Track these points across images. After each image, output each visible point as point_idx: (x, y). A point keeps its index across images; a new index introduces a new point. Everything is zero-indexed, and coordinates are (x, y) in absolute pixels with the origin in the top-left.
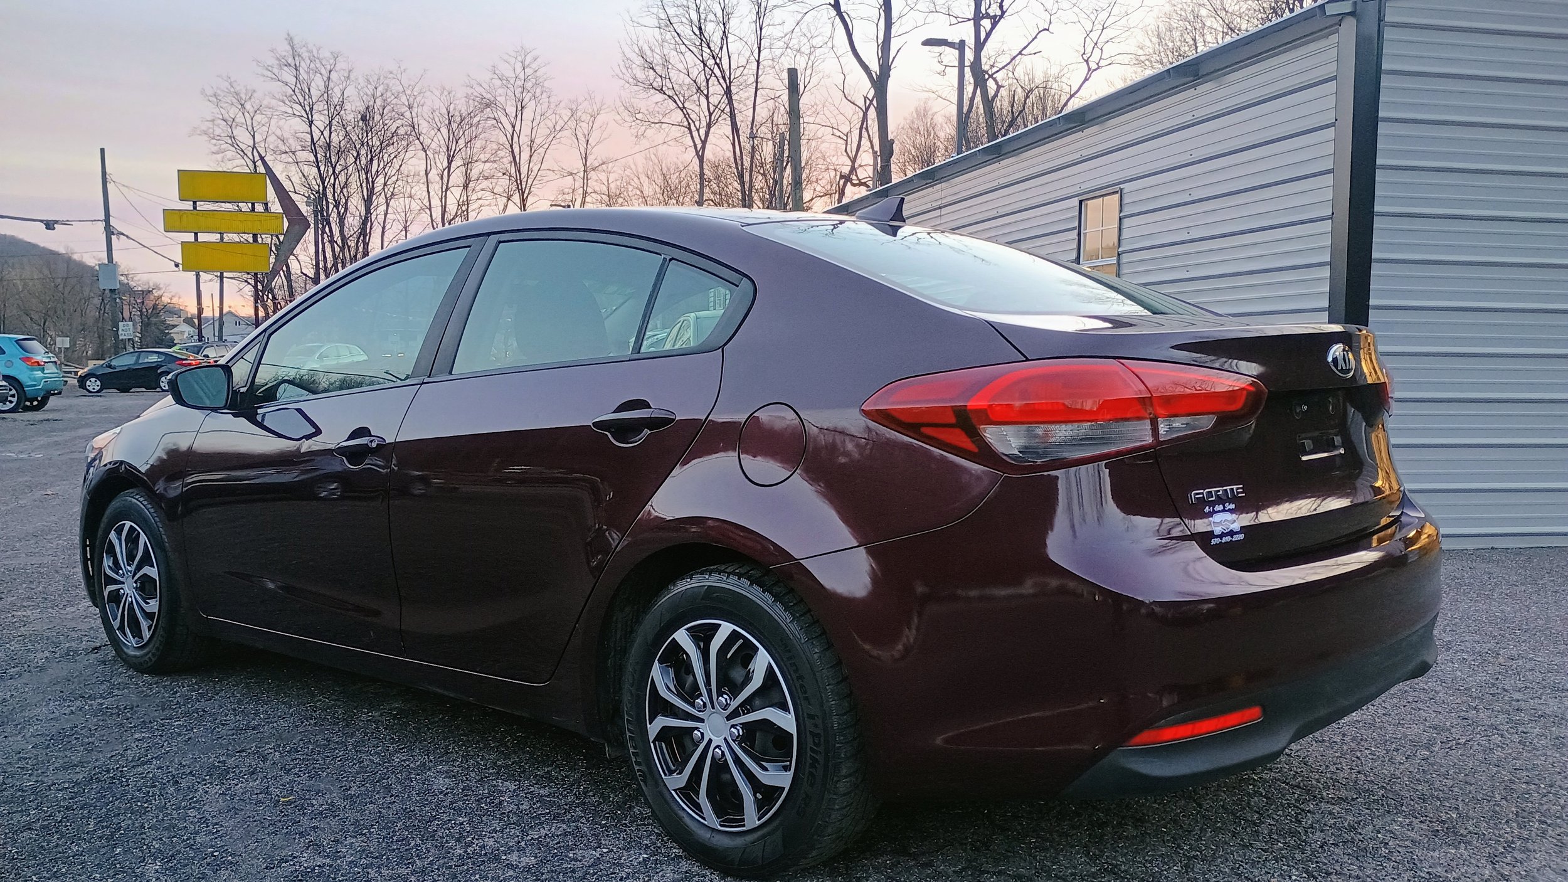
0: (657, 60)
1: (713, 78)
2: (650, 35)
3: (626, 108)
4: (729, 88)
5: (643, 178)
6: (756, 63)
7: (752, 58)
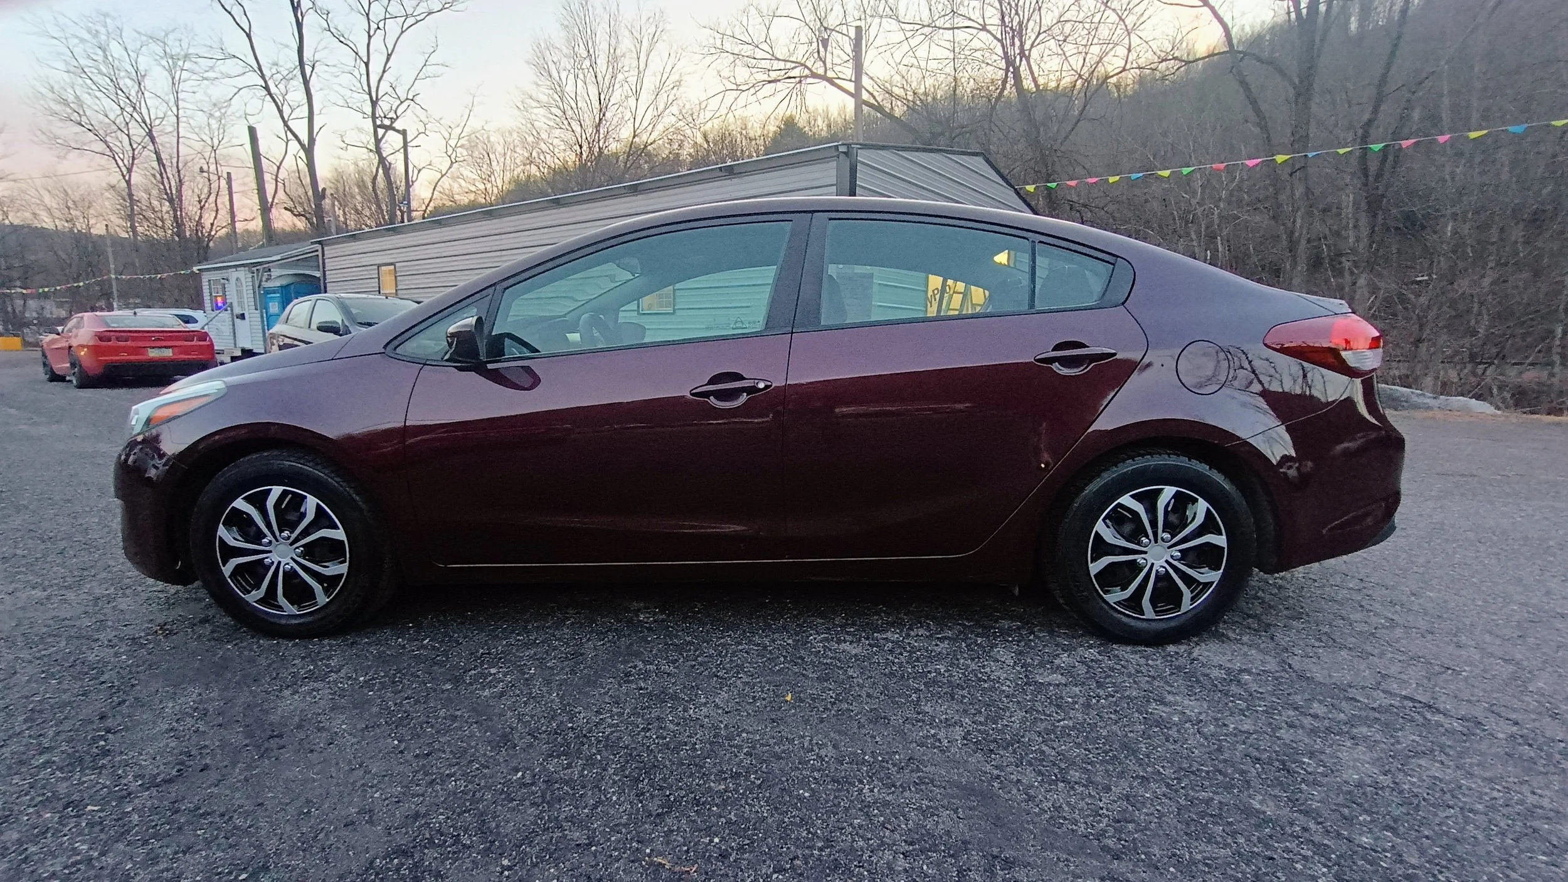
0: (71, 98)
1: (133, 122)
2: (59, 76)
3: (43, 133)
4: (150, 130)
5: (42, 192)
6: (175, 118)
7: (170, 113)
